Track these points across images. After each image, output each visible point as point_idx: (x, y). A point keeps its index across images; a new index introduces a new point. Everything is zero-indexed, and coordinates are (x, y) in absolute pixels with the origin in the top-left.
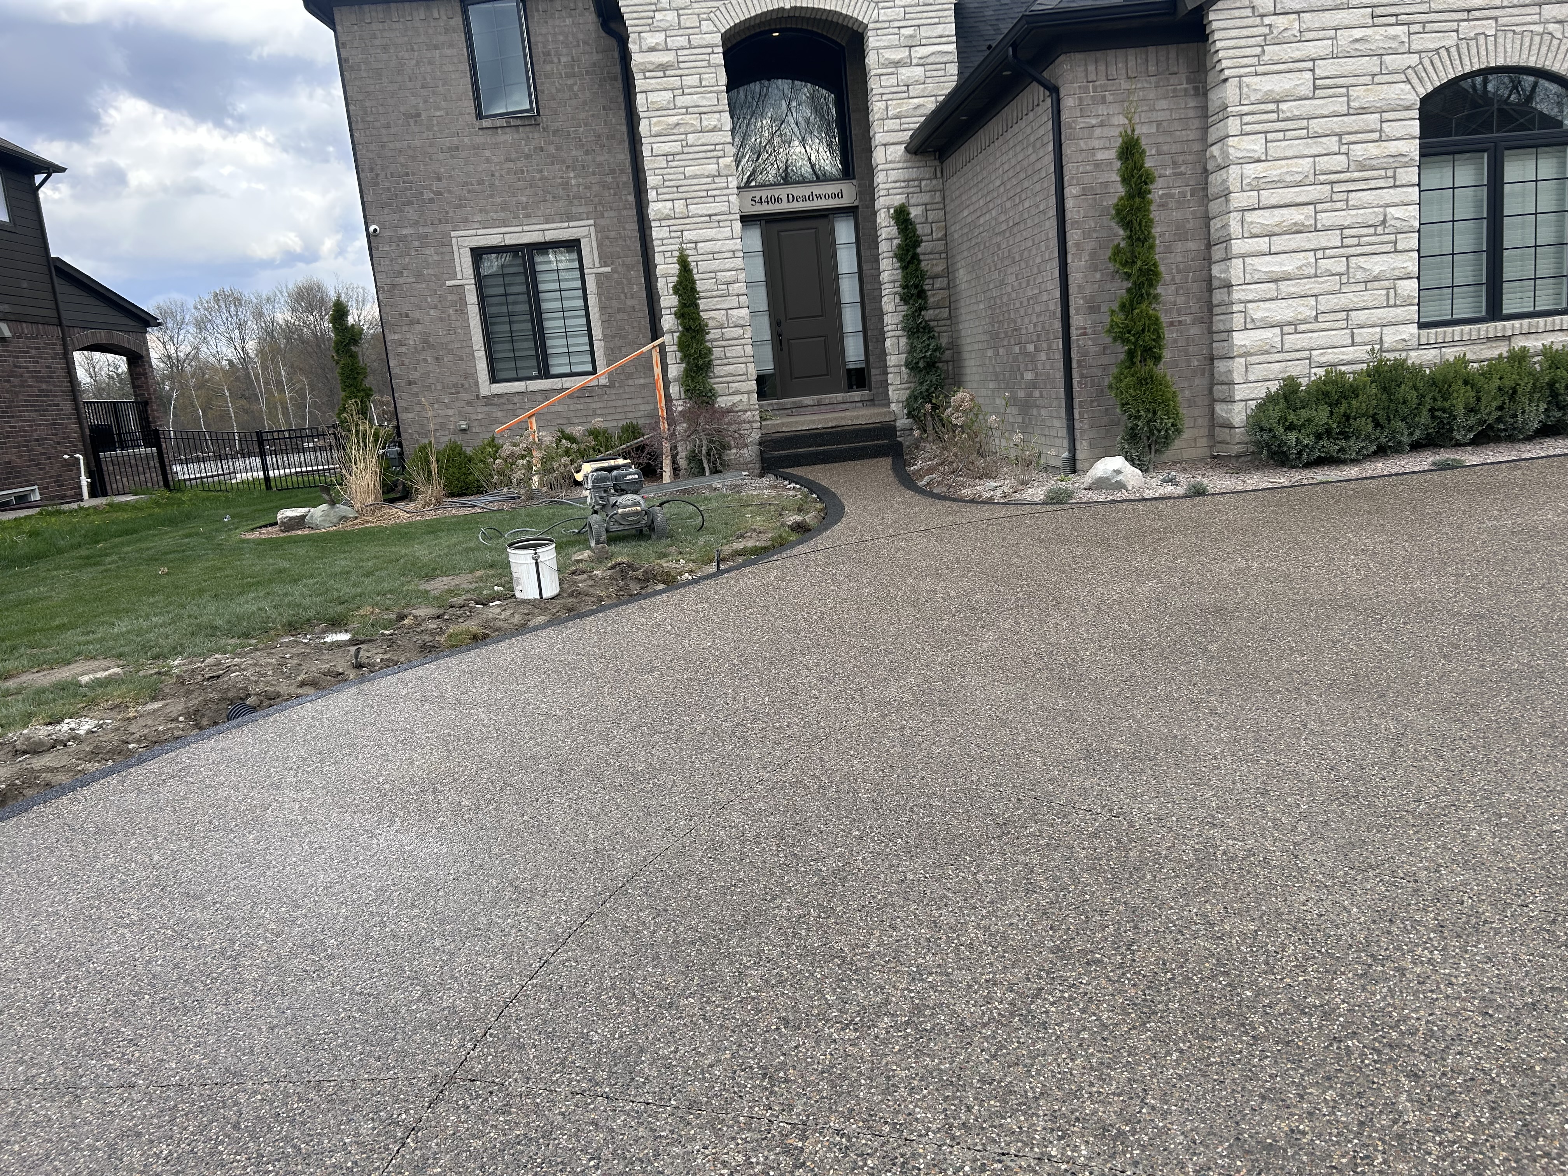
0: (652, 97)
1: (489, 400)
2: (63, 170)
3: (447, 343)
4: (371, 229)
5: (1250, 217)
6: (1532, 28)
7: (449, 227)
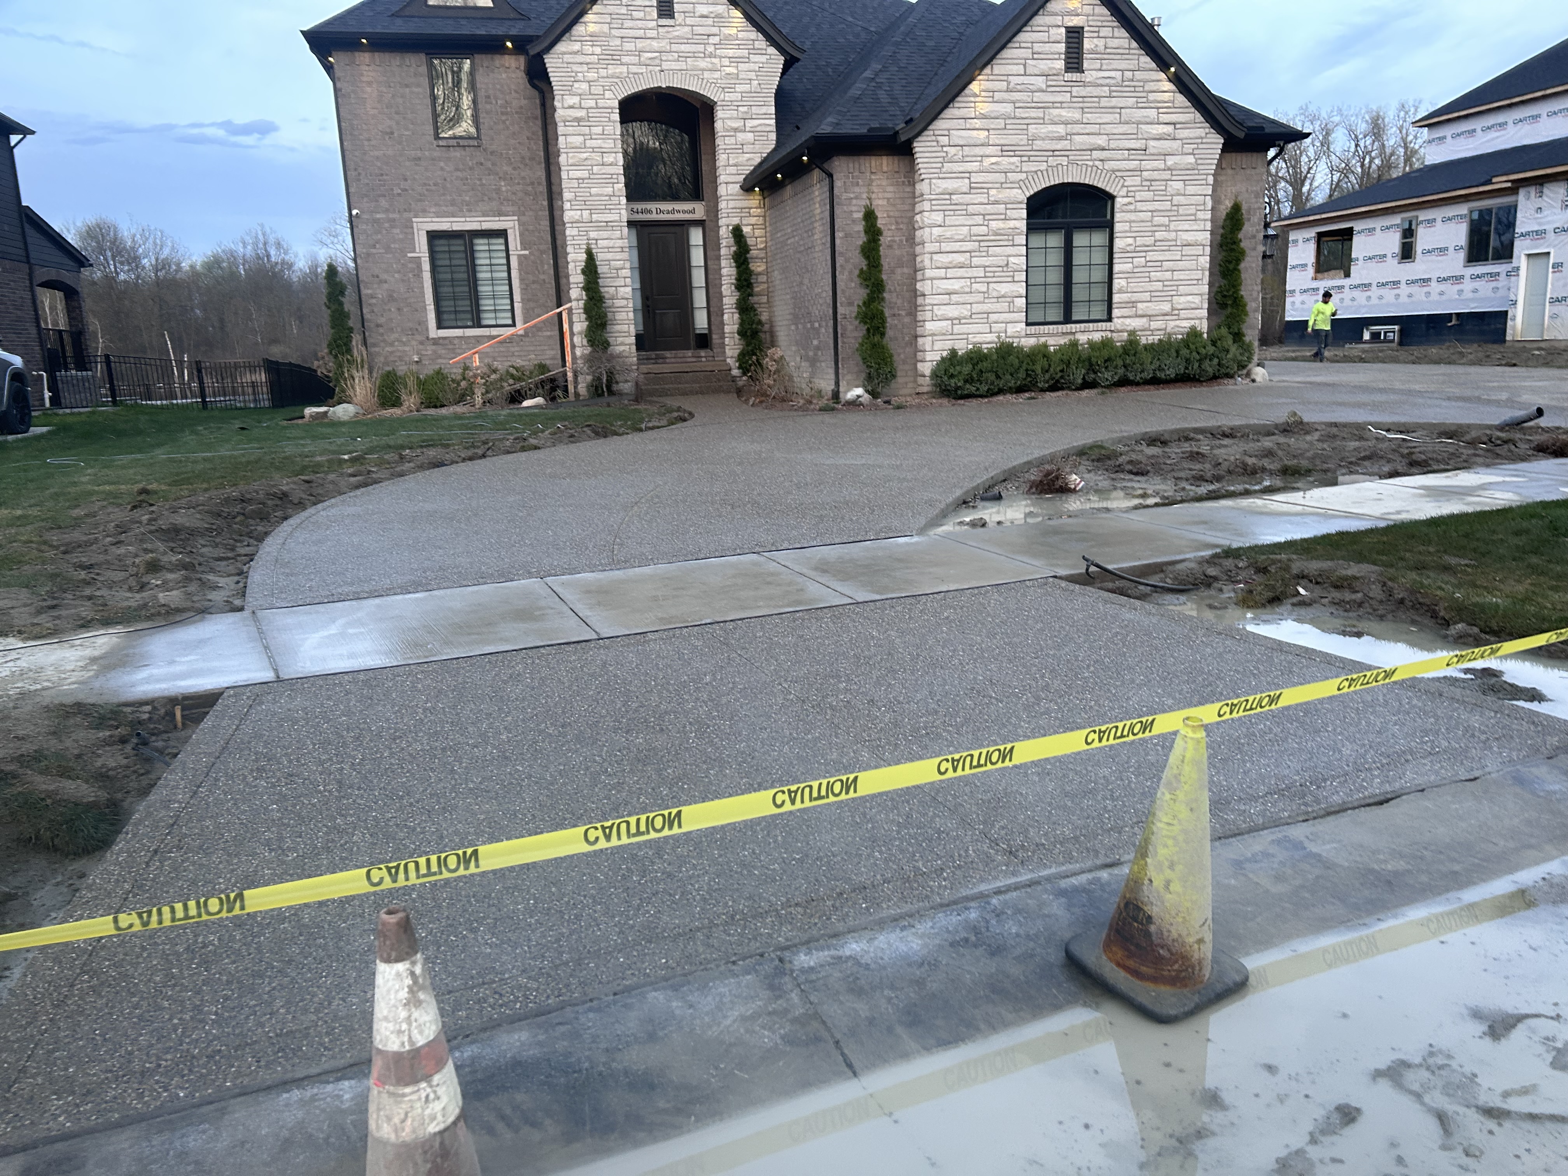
0: (570, 139)
1: (436, 341)
2: (33, 133)
3: (407, 299)
4: (354, 212)
7: (412, 215)
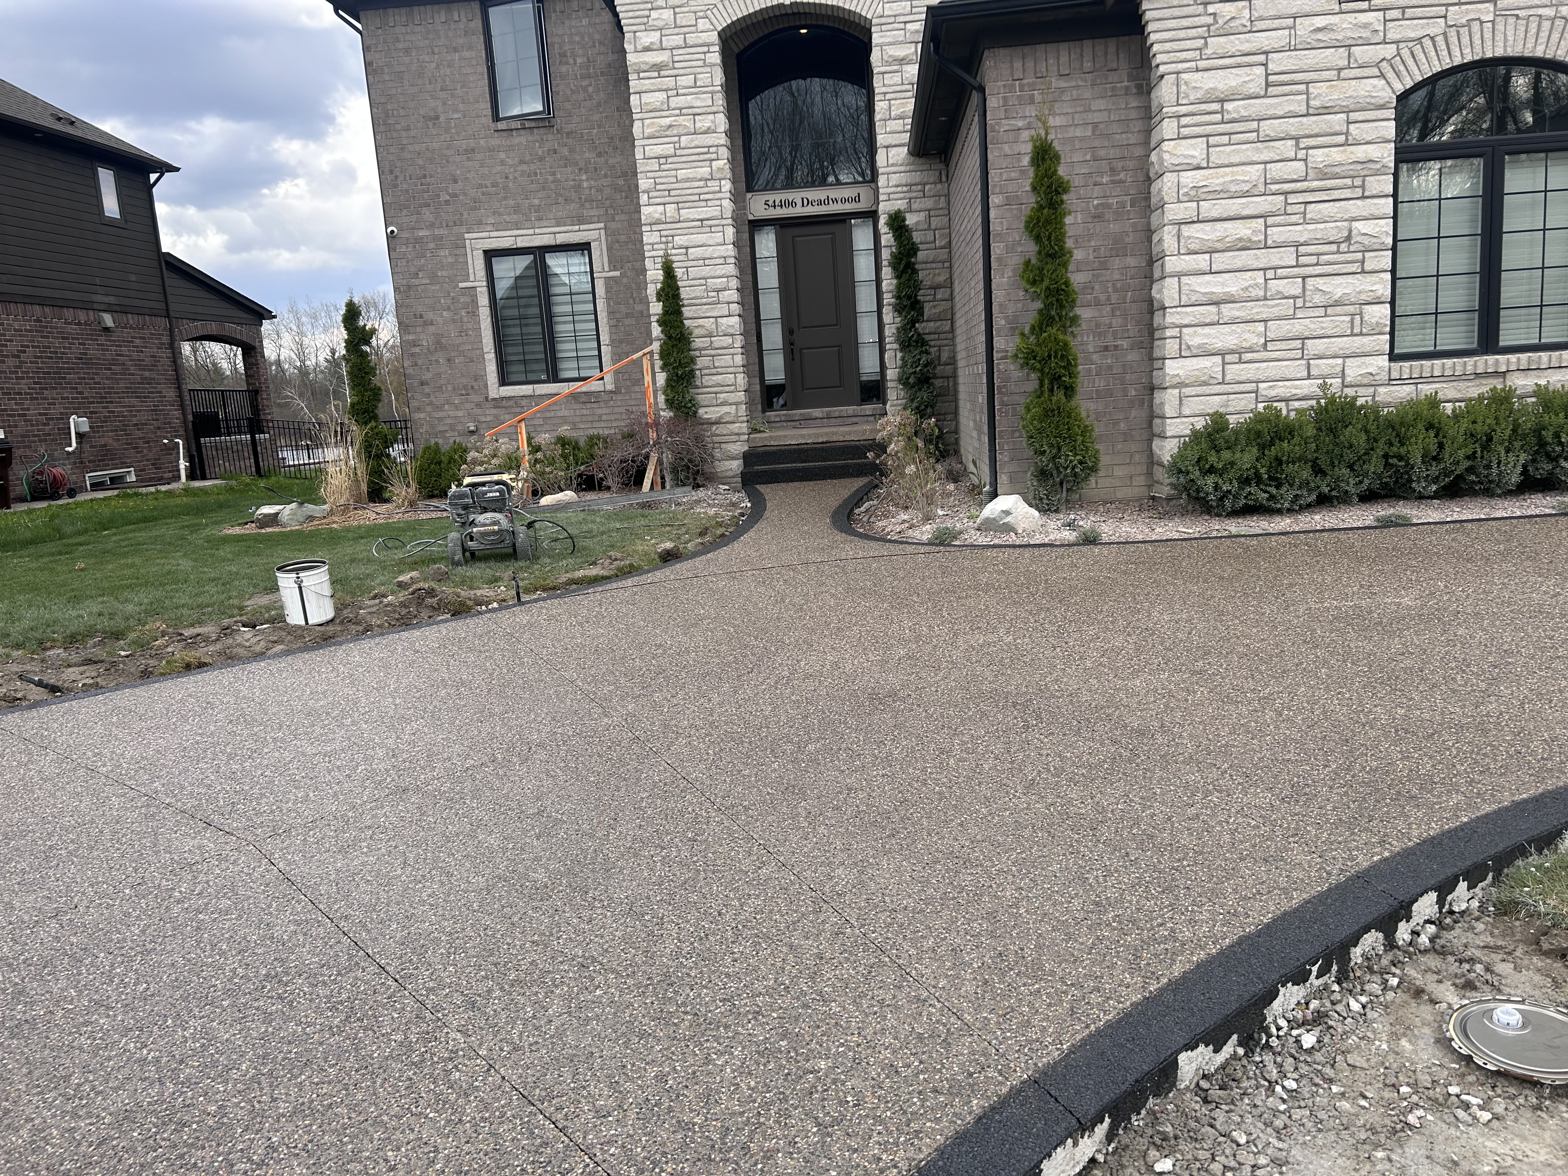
0: (646, 98)
1: (498, 402)
2: (177, 169)
3: (459, 345)
4: (389, 230)
5: (1186, 231)
6: (1540, 11)
7: (463, 229)
